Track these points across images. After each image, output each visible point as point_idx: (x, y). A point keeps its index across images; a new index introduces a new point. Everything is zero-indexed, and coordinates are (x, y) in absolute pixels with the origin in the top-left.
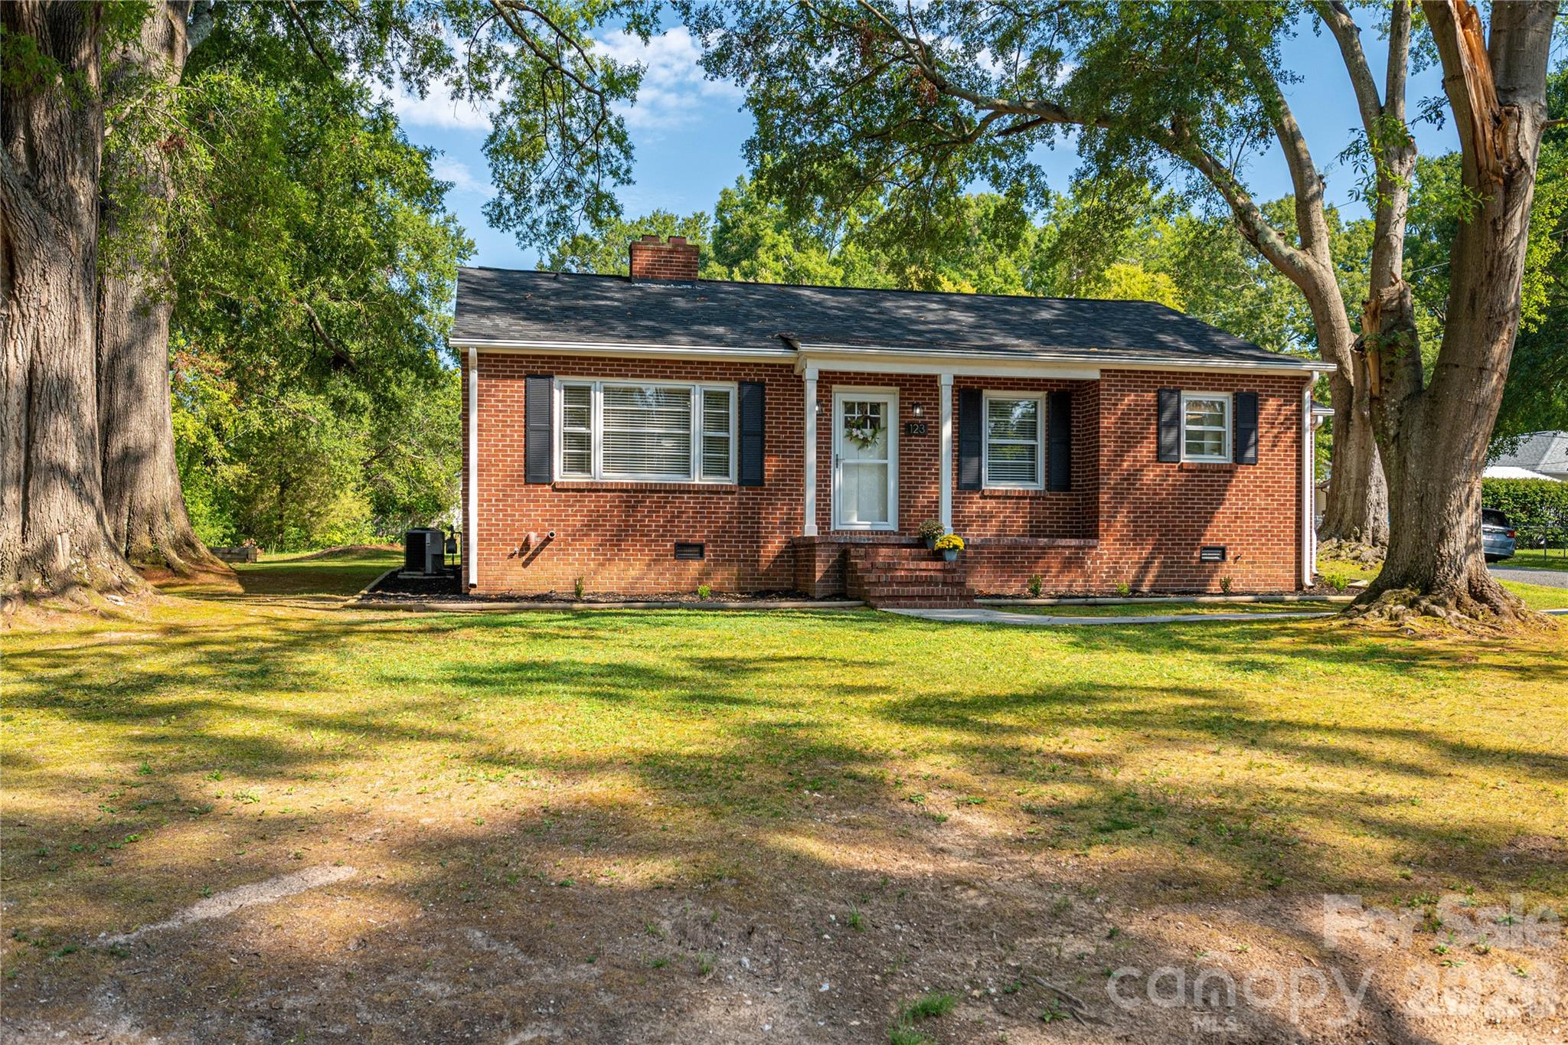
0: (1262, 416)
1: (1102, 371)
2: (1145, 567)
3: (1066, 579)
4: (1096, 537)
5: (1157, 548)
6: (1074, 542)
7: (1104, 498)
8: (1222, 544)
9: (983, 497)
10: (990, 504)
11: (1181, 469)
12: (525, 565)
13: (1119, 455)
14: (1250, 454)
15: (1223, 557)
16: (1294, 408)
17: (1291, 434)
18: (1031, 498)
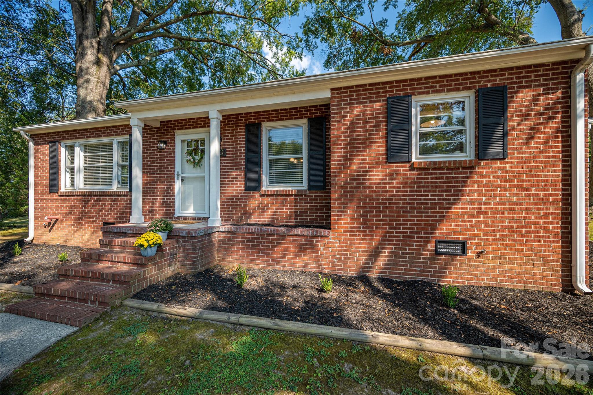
0: (513, 108)
1: (332, 90)
2: (374, 255)
3: (301, 261)
4: (328, 227)
5: (387, 239)
6: (307, 232)
7: (334, 196)
8: (461, 238)
9: (261, 196)
10: (267, 200)
11: (412, 168)
12: (50, 231)
13: (348, 159)
14: (496, 149)
15: (464, 251)
16: (558, 94)
17: (556, 123)
18: (296, 195)
